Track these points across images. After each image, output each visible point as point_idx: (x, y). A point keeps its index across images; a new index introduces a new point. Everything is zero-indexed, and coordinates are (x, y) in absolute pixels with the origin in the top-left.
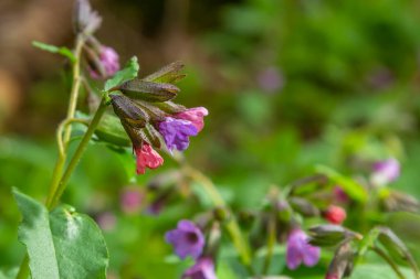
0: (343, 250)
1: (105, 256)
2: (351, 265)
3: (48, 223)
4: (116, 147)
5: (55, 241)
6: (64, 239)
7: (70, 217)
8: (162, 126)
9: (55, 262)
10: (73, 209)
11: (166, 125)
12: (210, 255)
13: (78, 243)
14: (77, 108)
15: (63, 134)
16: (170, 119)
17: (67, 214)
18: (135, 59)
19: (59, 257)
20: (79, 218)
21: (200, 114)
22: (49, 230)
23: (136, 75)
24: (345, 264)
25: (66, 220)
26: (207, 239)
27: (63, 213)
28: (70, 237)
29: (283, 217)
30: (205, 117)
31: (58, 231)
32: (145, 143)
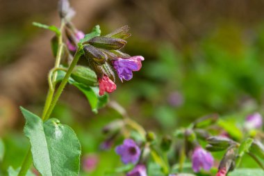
0: (229, 153)
1: (79, 149)
2: (234, 163)
3: (42, 129)
4: (86, 86)
5: (47, 140)
6: (53, 138)
7: (57, 126)
8: (116, 63)
9: (47, 151)
10: (58, 121)
11: (118, 62)
12: (143, 163)
13: (62, 141)
14: (61, 63)
15: (52, 78)
16: (120, 59)
17: (55, 123)
18: (98, 27)
19: (50, 149)
20: (62, 127)
21: (139, 59)
22: (43, 132)
23: (99, 35)
24: (230, 161)
25: (54, 127)
26: (142, 152)
27: (52, 123)
28: (57, 137)
29: (190, 139)
30: (142, 62)
31: (49, 133)
32: (105, 75)
